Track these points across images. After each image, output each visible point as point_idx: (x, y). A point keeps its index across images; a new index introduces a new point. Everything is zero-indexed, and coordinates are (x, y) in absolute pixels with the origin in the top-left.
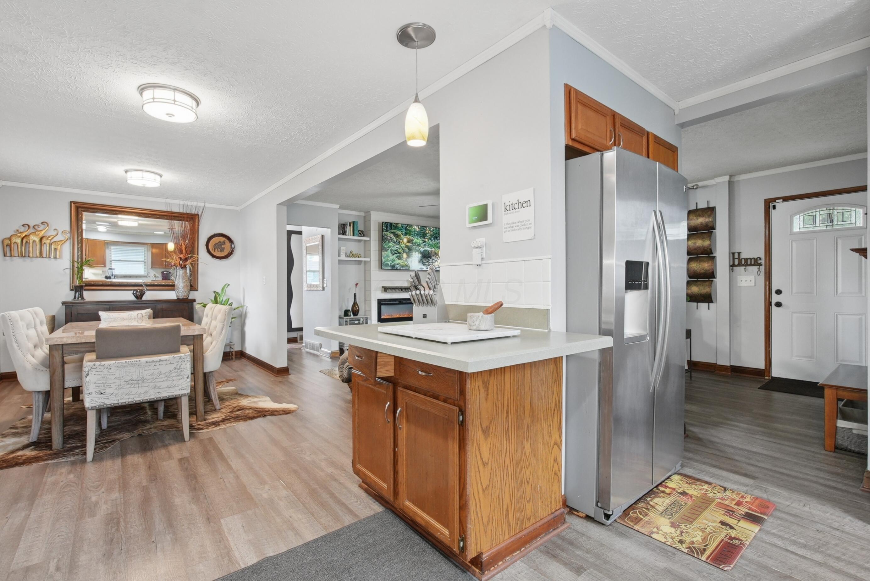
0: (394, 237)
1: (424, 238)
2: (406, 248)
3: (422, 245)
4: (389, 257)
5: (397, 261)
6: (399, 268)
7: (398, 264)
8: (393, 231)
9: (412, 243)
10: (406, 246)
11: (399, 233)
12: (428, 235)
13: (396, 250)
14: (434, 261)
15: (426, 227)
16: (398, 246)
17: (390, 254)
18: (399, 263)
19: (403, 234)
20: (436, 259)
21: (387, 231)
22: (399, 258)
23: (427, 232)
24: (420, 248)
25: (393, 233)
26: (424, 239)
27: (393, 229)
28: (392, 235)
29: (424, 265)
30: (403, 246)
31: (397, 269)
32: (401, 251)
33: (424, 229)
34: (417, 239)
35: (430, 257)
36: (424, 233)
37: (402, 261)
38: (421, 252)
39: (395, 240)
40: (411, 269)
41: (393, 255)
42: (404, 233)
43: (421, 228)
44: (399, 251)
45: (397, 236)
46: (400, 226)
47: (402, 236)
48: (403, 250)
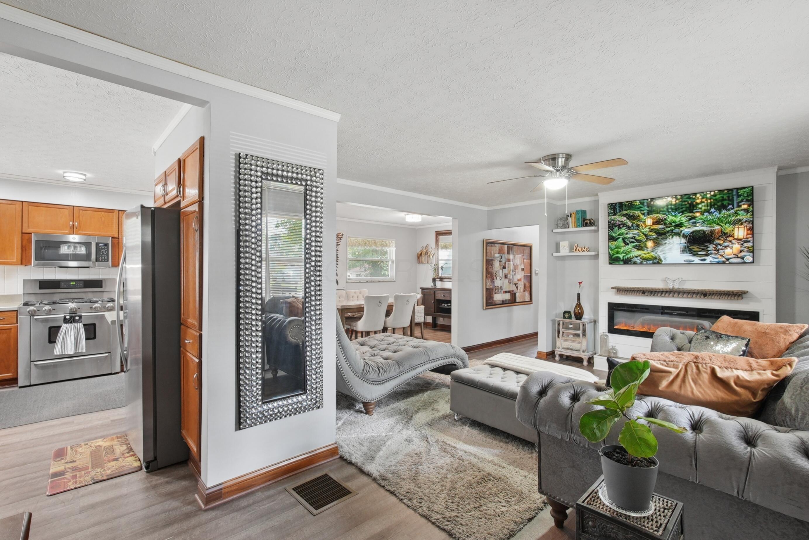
0: (628, 221)
1: (692, 212)
2: (651, 233)
3: (686, 224)
4: (619, 247)
5: (636, 253)
6: (639, 262)
7: (637, 257)
8: (625, 212)
9: (665, 224)
10: (652, 230)
11: (637, 213)
12: (700, 206)
13: (634, 238)
14: (719, 247)
15: (695, 194)
16: (636, 232)
17: (622, 244)
18: (640, 255)
19: (644, 214)
20: (726, 244)
21: (615, 215)
22: (639, 248)
23: (698, 201)
24: (681, 229)
25: (624, 215)
26: (691, 214)
27: (626, 210)
28: (624, 219)
29: (694, 255)
30: (646, 230)
31: (635, 263)
32: (642, 238)
33: (690, 198)
34: (675, 216)
35: (711, 242)
36: (692, 203)
37: (645, 252)
38: (685, 236)
39: (629, 224)
40: (663, 263)
41: (628, 244)
42: (645, 211)
43: (681, 198)
44: (638, 238)
45: (632, 218)
46: (638, 203)
47: (642, 216)
48: (646, 236)
